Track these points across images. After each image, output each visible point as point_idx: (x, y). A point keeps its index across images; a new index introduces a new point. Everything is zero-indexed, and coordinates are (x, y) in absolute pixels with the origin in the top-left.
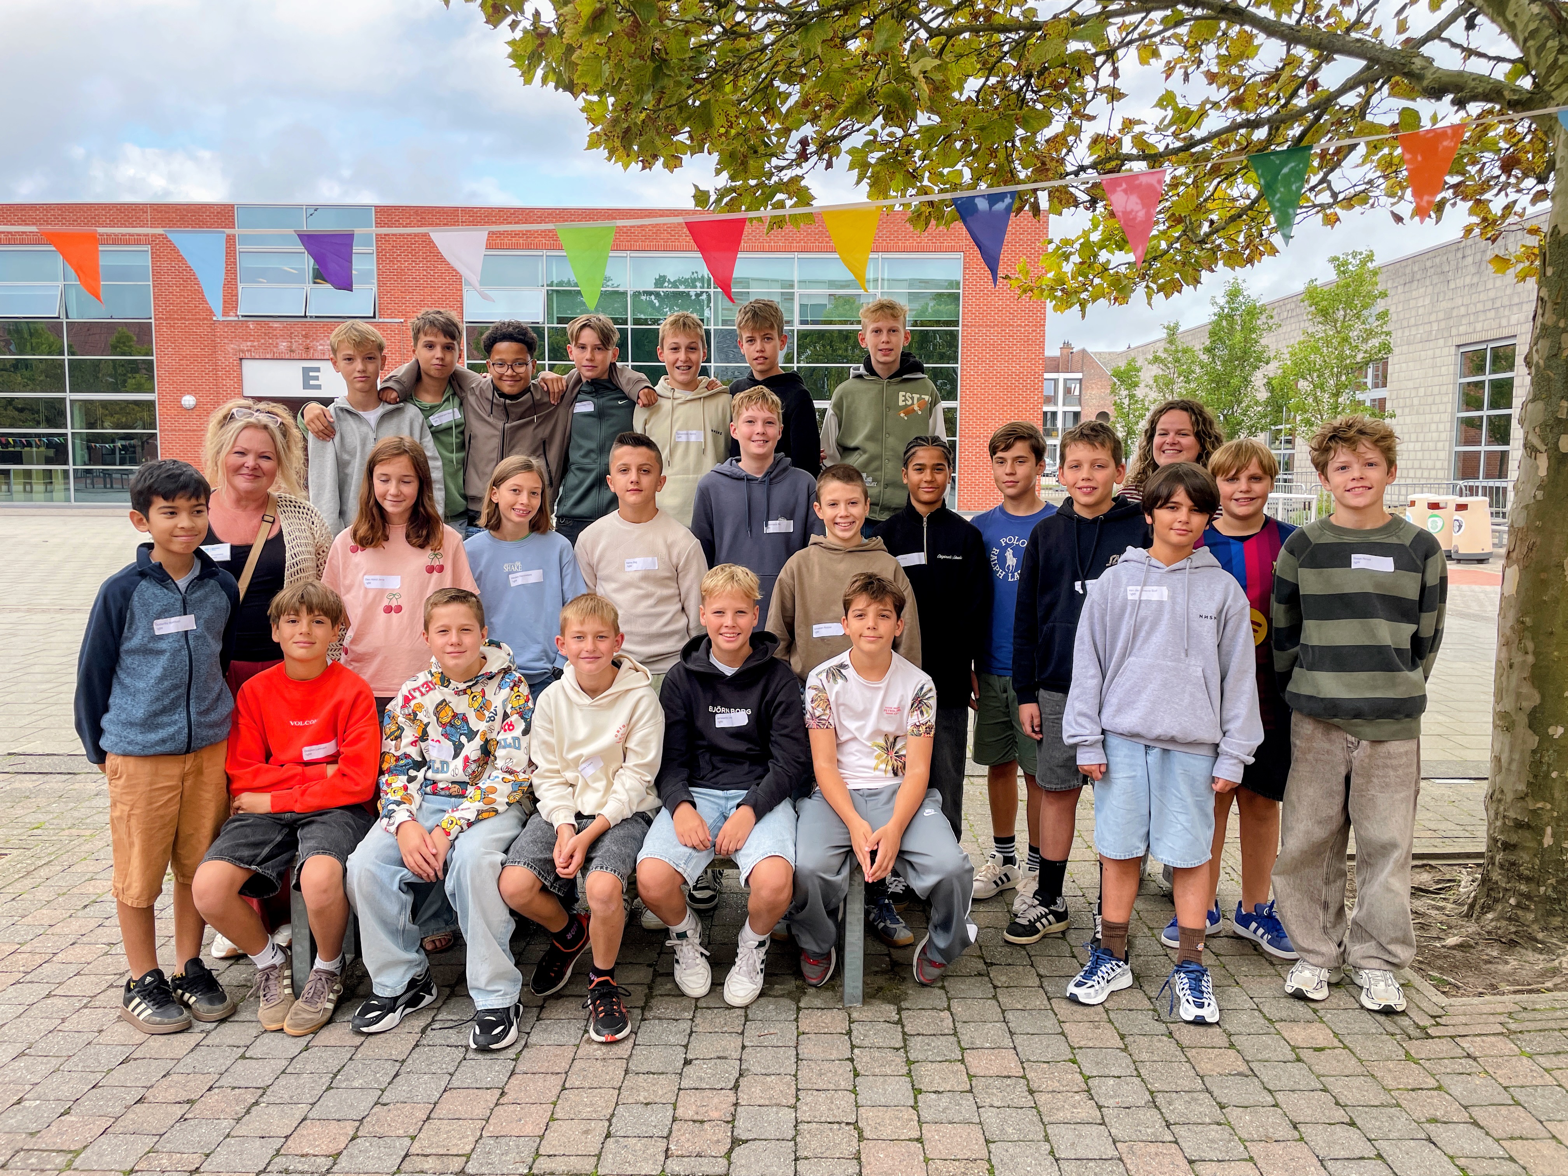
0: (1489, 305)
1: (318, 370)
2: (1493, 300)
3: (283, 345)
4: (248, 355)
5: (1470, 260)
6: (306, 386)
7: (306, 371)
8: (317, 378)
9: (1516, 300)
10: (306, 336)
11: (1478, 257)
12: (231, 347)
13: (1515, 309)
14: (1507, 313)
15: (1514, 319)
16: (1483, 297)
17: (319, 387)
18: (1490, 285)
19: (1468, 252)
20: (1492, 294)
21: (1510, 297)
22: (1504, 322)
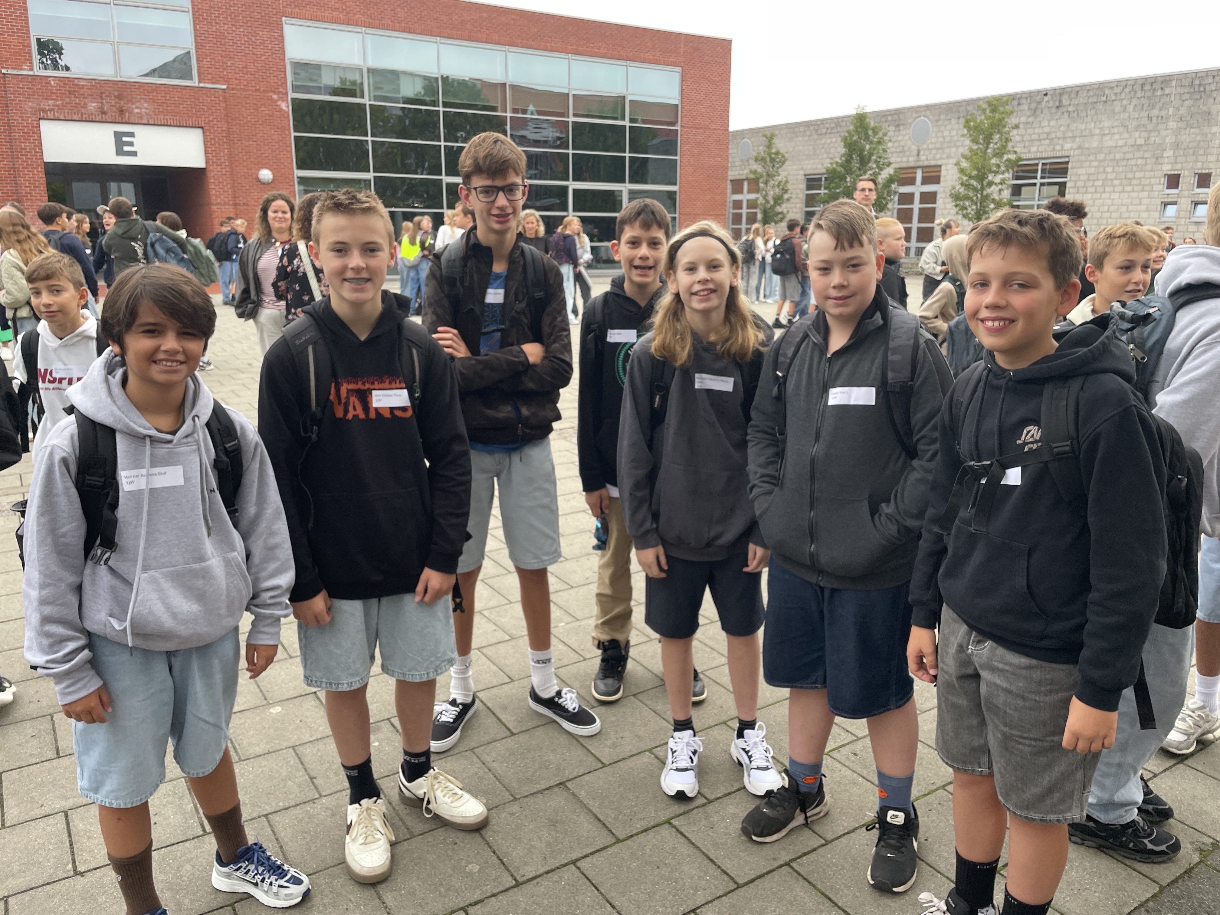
0: (1045, 136)
1: (132, 135)
2: (1048, 134)
3: (93, 106)
4: (50, 115)
5: (1026, 107)
6: (120, 152)
7: (118, 136)
8: (131, 144)
9: (1069, 134)
10: (119, 97)
11: (1034, 105)
12: (29, 105)
13: (1069, 140)
14: (1061, 142)
15: (1067, 146)
16: (1037, 131)
17: (134, 154)
18: (1045, 123)
19: (1024, 101)
20: (1047, 130)
21: (1064, 132)
22: (1058, 148)
